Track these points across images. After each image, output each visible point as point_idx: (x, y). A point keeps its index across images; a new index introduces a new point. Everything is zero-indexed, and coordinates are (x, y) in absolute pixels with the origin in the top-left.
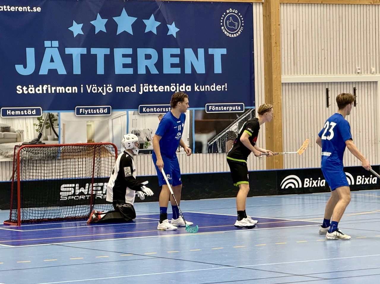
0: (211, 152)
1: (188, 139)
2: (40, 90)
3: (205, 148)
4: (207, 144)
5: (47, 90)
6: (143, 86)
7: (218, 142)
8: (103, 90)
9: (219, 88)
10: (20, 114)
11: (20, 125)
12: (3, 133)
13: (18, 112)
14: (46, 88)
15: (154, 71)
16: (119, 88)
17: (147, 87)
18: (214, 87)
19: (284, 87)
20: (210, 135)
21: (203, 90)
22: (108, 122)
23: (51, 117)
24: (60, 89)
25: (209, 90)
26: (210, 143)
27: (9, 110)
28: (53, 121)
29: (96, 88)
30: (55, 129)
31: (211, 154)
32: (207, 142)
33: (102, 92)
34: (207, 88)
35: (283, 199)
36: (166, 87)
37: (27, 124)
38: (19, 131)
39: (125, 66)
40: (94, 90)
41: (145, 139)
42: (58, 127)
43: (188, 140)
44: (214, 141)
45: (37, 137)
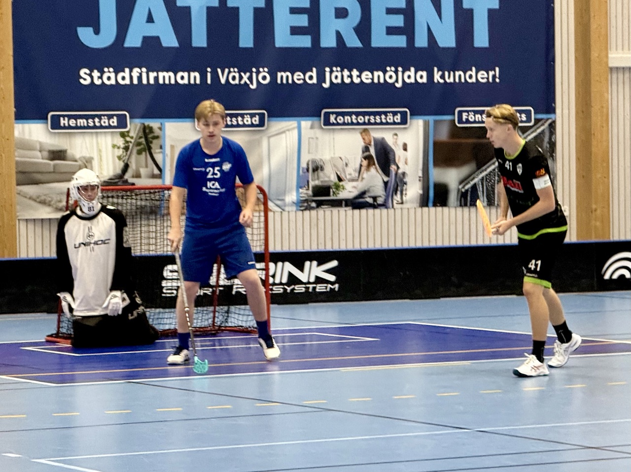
0: (466, 205)
1: (420, 177)
2: (125, 77)
3: (453, 197)
4: (459, 190)
5: (140, 78)
6: (331, 72)
7: (481, 186)
8: (250, 78)
9: (482, 77)
10: (86, 125)
11: (87, 148)
12: (52, 163)
13: (82, 122)
14: (138, 75)
15: (353, 41)
16: (283, 76)
17: (339, 75)
18: (473, 74)
19: (614, 76)
20: (465, 170)
21: (452, 80)
22: (259, 142)
23: (147, 131)
24: (166, 77)
25: (463, 80)
26: (463, 187)
27: (64, 116)
28: (151, 139)
29: (237, 75)
30: (155, 156)
31: (466, 210)
32: (458, 184)
33: (248, 82)
34: (460, 76)
35: (608, 301)
36: (376, 74)
37: (100, 145)
38: (84, 158)
39: (296, 31)
40: (234, 78)
41: (334, 178)
42: (159, 153)
43: (420, 180)
44: (472, 183)
45: (119, 171)
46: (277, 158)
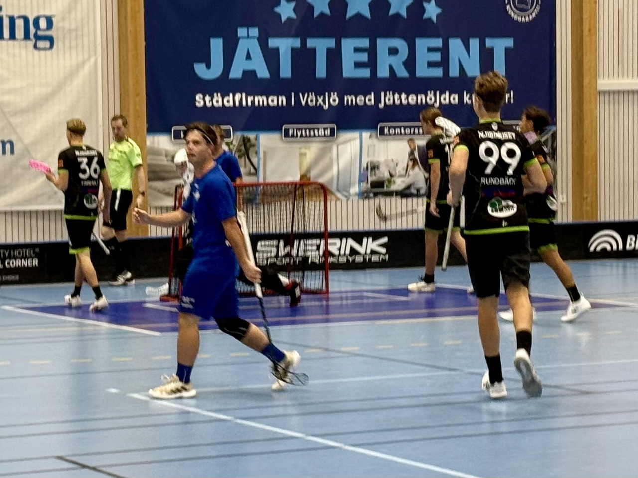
5: (241, 101)
6: (386, 95)
8: (324, 101)
14: (239, 98)
15: (402, 73)
17: (391, 97)
19: (602, 98)
22: (330, 149)
23: (246, 140)
24: (260, 100)
28: (248, 147)
29: (314, 98)
30: (252, 159)
35: (592, 268)
36: (420, 96)
39: (358, 65)
40: (311, 101)
42: (255, 157)
46: (344, 160)
